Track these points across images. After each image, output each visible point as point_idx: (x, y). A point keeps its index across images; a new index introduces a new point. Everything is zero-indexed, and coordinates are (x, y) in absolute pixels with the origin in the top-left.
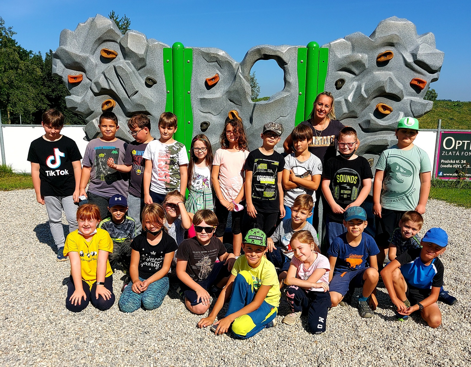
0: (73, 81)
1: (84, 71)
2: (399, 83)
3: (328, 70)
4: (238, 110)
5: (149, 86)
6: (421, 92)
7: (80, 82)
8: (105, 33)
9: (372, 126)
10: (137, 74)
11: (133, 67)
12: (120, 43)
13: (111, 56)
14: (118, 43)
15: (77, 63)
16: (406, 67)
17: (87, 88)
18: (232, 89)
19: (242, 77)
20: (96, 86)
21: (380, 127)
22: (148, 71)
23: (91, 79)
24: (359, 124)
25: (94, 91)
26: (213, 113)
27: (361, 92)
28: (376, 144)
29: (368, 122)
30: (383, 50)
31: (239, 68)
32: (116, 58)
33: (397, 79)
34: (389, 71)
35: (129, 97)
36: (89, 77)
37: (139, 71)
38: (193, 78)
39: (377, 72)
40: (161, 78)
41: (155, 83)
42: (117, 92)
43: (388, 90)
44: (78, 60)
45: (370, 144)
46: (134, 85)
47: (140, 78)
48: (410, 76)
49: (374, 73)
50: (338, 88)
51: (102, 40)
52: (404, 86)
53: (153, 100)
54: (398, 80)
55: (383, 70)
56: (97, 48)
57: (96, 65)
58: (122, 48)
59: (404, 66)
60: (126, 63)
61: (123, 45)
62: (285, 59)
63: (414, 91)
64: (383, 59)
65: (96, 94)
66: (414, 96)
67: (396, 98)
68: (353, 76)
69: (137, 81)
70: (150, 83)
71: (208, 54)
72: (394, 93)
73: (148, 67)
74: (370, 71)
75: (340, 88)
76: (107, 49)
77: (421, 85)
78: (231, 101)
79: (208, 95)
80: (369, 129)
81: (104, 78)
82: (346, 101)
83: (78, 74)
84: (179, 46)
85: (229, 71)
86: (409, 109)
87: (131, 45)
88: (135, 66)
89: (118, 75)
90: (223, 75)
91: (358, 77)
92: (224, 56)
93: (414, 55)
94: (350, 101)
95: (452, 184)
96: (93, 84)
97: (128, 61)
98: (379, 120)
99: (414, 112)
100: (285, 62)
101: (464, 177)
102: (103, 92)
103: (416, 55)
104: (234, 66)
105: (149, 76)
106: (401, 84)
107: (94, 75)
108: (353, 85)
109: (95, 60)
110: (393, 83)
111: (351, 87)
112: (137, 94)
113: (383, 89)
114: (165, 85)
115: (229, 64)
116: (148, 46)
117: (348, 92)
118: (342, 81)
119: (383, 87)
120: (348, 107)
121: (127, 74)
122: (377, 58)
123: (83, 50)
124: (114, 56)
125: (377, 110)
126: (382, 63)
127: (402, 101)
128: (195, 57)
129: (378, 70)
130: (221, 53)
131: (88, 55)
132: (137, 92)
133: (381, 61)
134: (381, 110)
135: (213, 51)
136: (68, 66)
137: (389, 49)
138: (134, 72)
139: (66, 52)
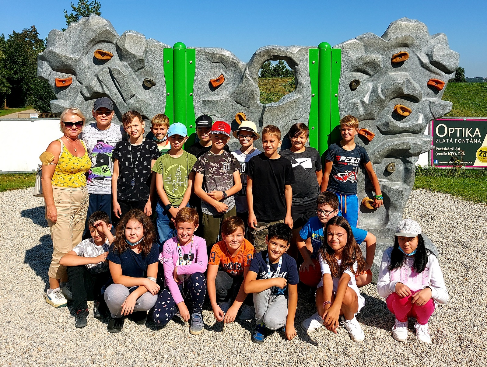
0: (61, 84)
1: (74, 73)
2: (416, 84)
3: (342, 71)
4: (245, 112)
5: (146, 88)
6: (439, 93)
7: (69, 86)
8: (100, 34)
9: (391, 129)
10: (135, 76)
11: (130, 69)
12: (116, 43)
13: (105, 58)
14: (113, 44)
15: (66, 65)
16: (422, 68)
17: (77, 92)
18: (239, 90)
19: (249, 78)
20: (88, 90)
21: (399, 130)
22: (147, 73)
23: (82, 82)
24: (377, 127)
25: (85, 95)
26: (218, 116)
27: (377, 93)
28: (397, 148)
29: (387, 124)
30: (398, 51)
31: (246, 69)
32: (111, 60)
33: (413, 79)
34: (405, 71)
35: (125, 101)
36: (79, 80)
37: (136, 73)
38: (196, 80)
39: (393, 73)
40: (161, 79)
41: (153, 84)
42: (112, 96)
43: (406, 92)
44: (69, 62)
45: (391, 147)
46: (131, 88)
47: (137, 80)
48: (426, 77)
49: (390, 74)
50: (353, 89)
51: (96, 41)
52: (421, 87)
53: (151, 103)
54: (415, 81)
55: (399, 71)
56: (90, 49)
57: (89, 67)
58: (119, 50)
59: (420, 67)
60: (123, 64)
61: (119, 46)
62: (296, 60)
63: (432, 92)
64: (398, 60)
65: (87, 99)
66: (433, 97)
67: (414, 99)
68: (368, 77)
69: (134, 83)
70: (148, 85)
71: (212, 55)
72: (412, 94)
73: (146, 68)
74: (384, 72)
75: (355, 89)
76: (101, 51)
77: (439, 86)
78: (237, 102)
79: (213, 97)
80: (387, 131)
81: (98, 81)
82: (363, 102)
83: (67, 77)
84: (181, 46)
85: (235, 71)
86: (429, 111)
87: (129, 46)
88: (132, 68)
89: (113, 78)
90: (228, 76)
91: (372, 78)
92: (230, 56)
93: (430, 56)
94: (367, 102)
95: (448, 172)
96: (84, 88)
97: (124, 63)
98: (398, 122)
99: (434, 114)
100: (296, 63)
101: (460, 165)
102: (96, 95)
103: (432, 56)
104: (241, 67)
105: (147, 77)
106: (418, 85)
107: (86, 78)
108: (368, 86)
109: (87, 61)
110: (411, 84)
111: (366, 88)
112: (134, 97)
113: (401, 91)
114: (164, 88)
115: (235, 65)
116: (147, 47)
117: (363, 93)
118: (358, 82)
119: (401, 88)
120: (365, 109)
121: (124, 76)
122: (392, 59)
123: (74, 51)
124: (109, 58)
125: (395, 111)
126: (397, 64)
127: (420, 102)
128: (198, 57)
129: (394, 71)
130: (227, 53)
131: (79, 57)
132: (134, 95)
133: (396, 62)
134: (400, 111)
135: (217, 51)
136: (55, 69)
137: (404, 50)
138: (130, 74)
139: (55, 54)
